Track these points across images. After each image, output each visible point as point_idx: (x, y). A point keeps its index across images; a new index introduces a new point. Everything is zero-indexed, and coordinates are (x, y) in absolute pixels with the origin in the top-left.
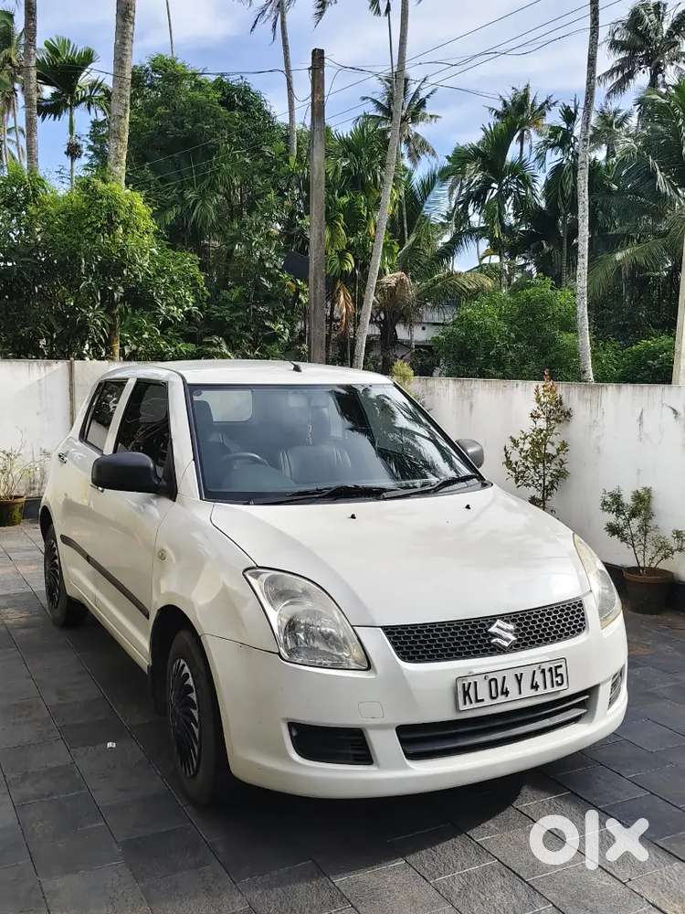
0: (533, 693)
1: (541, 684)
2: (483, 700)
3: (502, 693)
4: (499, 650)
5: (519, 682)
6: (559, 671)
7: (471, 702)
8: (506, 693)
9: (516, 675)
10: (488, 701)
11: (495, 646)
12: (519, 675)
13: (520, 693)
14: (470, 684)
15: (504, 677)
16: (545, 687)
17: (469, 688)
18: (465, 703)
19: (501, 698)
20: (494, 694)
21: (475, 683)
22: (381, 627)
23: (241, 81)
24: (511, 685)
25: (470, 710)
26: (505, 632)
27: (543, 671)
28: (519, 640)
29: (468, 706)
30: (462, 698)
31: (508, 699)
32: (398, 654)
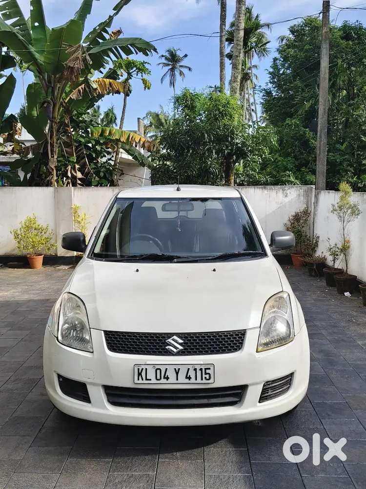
0: (187, 381)
1: (193, 376)
2: (150, 380)
3: (164, 378)
4: (169, 353)
5: (177, 373)
6: (208, 371)
7: (142, 380)
8: (167, 378)
9: (175, 369)
10: (154, 381)
11: (167, 350)
12: (177, 369)
13: (177, 379)
14: (142, 369)
15: (167, 369)
16: (196, 379)
17: (142, 371)
18: (138, 379)
19: (163, 381)
20: (158, 377)
21: (146, 369)
22: (104, 331)
23: (357, 23)
24: (171, 374)
25: (142, 384)
26: (176, 344)
27: (195, 370)
28: (185, 349)
29: (140, 381)
30: (137, 376)
31: (167, 382)
32: (108, 346)
